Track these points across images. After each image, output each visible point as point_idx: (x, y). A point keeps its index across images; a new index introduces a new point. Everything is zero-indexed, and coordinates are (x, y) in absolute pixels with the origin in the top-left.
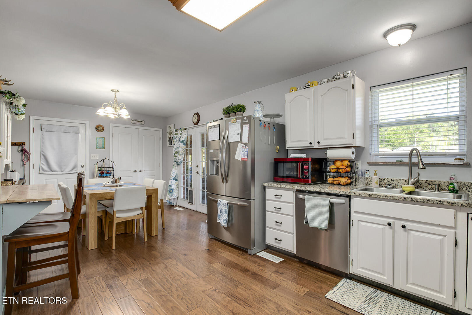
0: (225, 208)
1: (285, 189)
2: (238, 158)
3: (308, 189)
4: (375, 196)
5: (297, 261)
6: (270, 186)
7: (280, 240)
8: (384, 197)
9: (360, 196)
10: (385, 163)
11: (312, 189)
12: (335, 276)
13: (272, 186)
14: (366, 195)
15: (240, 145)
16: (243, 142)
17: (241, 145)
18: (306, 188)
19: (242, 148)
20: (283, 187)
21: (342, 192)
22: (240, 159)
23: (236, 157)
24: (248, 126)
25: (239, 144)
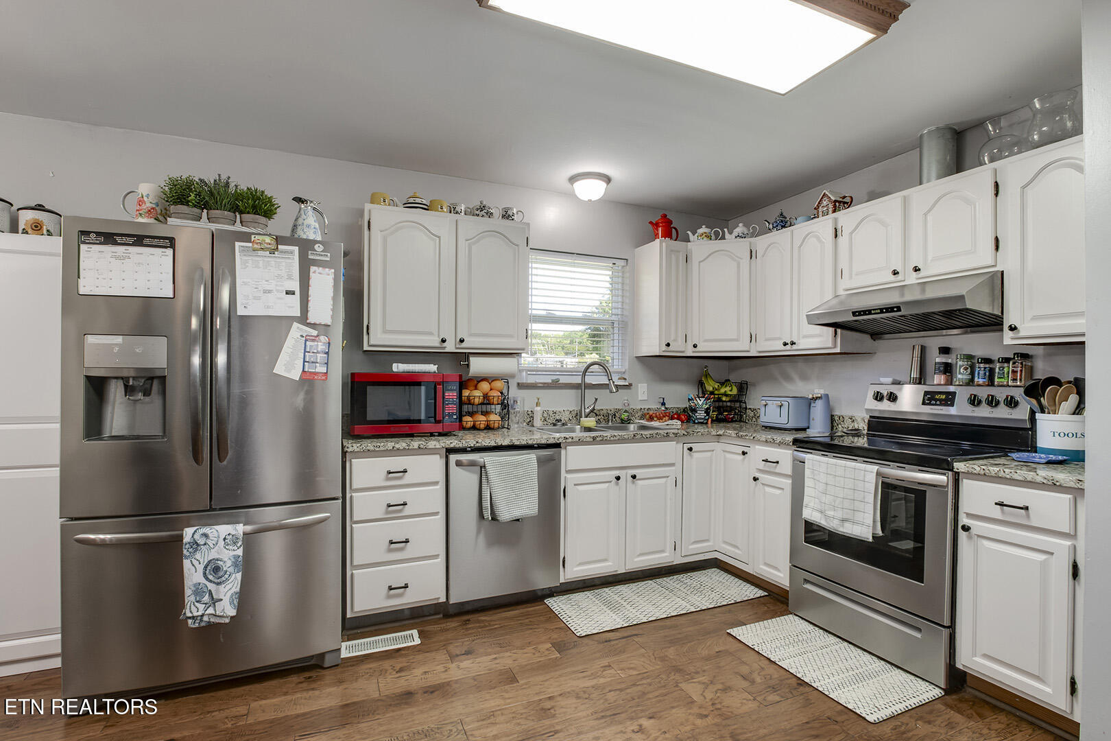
0: (235, 553)
1: (421, 451)
2: (289, 371)
3: (484, 444)
4: (601, 439)
5: (440, 619)
6: (374, 451)
7: (404, 585)
8: (612, 438)
9: (580, 442)
10: (545, 383)
11: (493, 442)
12: (529, 605)
13: (382, 449)
14: (588, 439)
15: (297, 330)
16: (311, 320)
17: (301, 330)
18: (480, 441)
19: (306, 340)
20: (416, 447)
21: (553, 440)
22: (296, 375)
23: (279, 369)
24: (332, 276)
25: (295, 325)
